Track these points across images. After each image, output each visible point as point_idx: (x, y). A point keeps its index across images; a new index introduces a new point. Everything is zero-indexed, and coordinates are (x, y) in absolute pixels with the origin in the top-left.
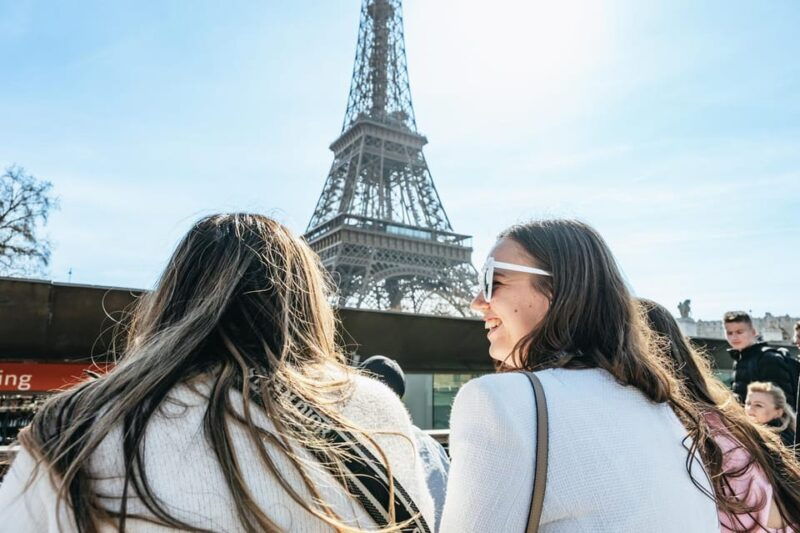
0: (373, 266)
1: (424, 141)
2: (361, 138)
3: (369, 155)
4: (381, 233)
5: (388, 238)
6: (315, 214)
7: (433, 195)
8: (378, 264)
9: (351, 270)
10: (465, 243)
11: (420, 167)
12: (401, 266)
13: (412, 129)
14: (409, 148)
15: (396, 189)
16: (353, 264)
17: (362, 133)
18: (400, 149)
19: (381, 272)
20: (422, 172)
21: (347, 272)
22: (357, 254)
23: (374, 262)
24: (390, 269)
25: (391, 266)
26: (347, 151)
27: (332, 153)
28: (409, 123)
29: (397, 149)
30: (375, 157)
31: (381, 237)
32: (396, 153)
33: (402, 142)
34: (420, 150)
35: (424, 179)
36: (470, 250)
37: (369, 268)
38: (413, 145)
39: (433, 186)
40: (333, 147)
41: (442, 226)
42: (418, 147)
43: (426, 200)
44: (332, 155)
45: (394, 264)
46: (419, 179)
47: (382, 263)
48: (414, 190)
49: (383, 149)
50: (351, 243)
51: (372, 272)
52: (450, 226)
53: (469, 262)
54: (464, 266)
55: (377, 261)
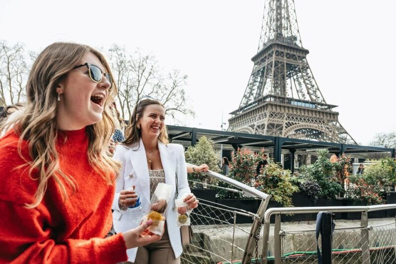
0: (286, 124)
1: (307, 52)
2: (272, 52)
3: (278, 62)
4: (288, 105)
5: (292, 108)
6: (244, 96)
7: (314, 83)
8: (289, 122)
9: (275, 126)
10: (334, 110)
11: (306, 67)
12: (301, 123)
13: (300, 45)
14: (299, 56)
15: (288, 81)
16: (276, 123)
17: (273, 49)
18: (294, 58)
19: (291, 127)
20: (306, 70)
21: (273, 127)
22: (277, 117)
23: (287, 122)
24: (295, 125)
25: (296, 123)
26: (263, 61)
27: (253, 62)
28: (298, 43)
29: (292, 58)
30: (281, 62)
31: (288, 107)
32: (292, 60)
33: (295, 53)
34: (305, 58)
35: (307, 74)
36: (337, 114)
37: (284, 125)
38: (301, 55)
39: (313, 78)
40: (254, 59)
41: (320, 101)
42: (304, 56)
43: (309, 86)
44: (253, 63)
45: (297, 123)
46: (304, 74)
47: (291, 122)
48: (301, 81)
49: (285, 58)
50: (273, 111)
51: (286, 127)
52: (324, 101)
53: (337, 121)
54: (334, 123)
55: (288, 121)
